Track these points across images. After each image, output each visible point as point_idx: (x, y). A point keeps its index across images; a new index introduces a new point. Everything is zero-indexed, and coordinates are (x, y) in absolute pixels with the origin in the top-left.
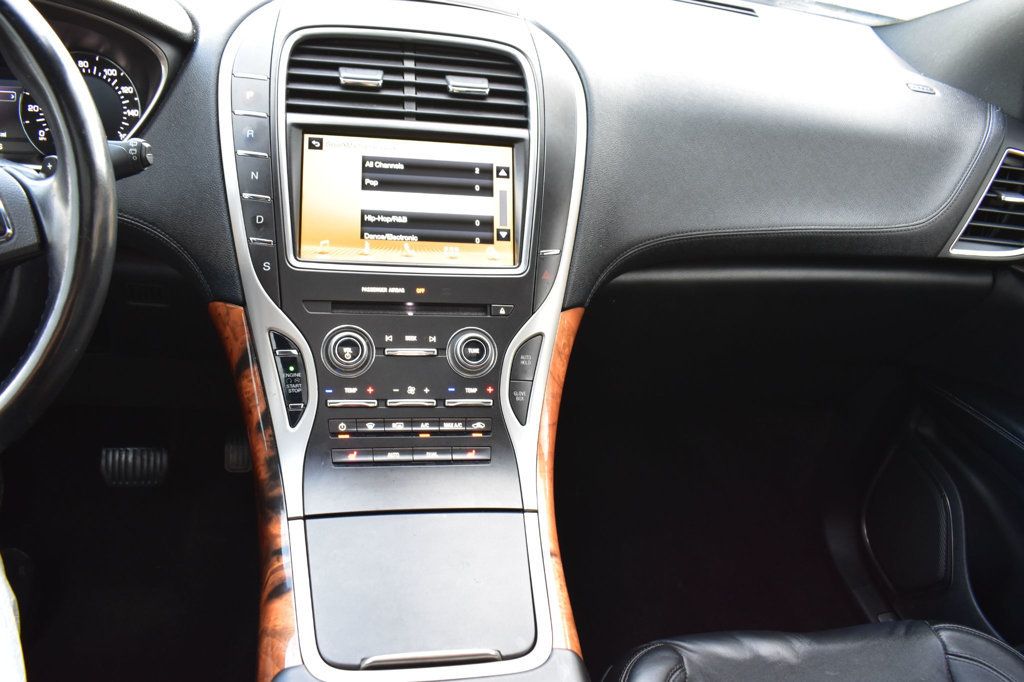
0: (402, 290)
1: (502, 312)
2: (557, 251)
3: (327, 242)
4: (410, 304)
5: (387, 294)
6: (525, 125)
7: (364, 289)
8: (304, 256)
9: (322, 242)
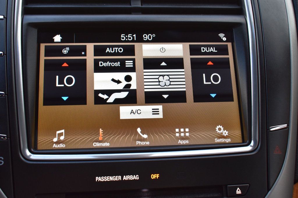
0: (136, 177)
1: (238, 192)
2: (285, 125)
3: (63, 131)
4: (145, 190)
5: (122, 182)
6: (241, 12)
7: (98, 179)
8: (39, 147)
9: (58, 132)
